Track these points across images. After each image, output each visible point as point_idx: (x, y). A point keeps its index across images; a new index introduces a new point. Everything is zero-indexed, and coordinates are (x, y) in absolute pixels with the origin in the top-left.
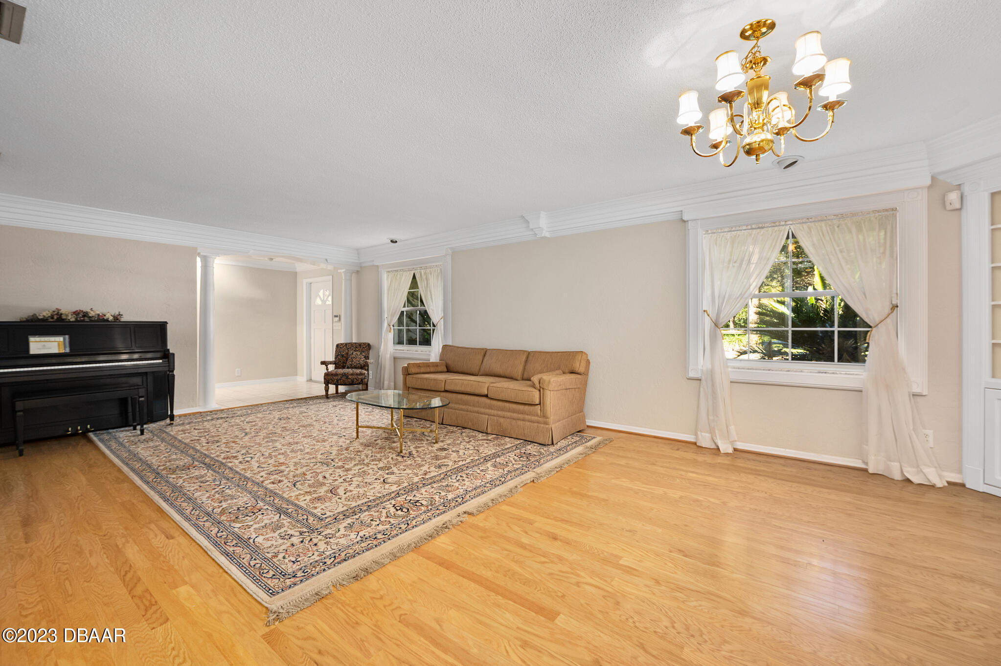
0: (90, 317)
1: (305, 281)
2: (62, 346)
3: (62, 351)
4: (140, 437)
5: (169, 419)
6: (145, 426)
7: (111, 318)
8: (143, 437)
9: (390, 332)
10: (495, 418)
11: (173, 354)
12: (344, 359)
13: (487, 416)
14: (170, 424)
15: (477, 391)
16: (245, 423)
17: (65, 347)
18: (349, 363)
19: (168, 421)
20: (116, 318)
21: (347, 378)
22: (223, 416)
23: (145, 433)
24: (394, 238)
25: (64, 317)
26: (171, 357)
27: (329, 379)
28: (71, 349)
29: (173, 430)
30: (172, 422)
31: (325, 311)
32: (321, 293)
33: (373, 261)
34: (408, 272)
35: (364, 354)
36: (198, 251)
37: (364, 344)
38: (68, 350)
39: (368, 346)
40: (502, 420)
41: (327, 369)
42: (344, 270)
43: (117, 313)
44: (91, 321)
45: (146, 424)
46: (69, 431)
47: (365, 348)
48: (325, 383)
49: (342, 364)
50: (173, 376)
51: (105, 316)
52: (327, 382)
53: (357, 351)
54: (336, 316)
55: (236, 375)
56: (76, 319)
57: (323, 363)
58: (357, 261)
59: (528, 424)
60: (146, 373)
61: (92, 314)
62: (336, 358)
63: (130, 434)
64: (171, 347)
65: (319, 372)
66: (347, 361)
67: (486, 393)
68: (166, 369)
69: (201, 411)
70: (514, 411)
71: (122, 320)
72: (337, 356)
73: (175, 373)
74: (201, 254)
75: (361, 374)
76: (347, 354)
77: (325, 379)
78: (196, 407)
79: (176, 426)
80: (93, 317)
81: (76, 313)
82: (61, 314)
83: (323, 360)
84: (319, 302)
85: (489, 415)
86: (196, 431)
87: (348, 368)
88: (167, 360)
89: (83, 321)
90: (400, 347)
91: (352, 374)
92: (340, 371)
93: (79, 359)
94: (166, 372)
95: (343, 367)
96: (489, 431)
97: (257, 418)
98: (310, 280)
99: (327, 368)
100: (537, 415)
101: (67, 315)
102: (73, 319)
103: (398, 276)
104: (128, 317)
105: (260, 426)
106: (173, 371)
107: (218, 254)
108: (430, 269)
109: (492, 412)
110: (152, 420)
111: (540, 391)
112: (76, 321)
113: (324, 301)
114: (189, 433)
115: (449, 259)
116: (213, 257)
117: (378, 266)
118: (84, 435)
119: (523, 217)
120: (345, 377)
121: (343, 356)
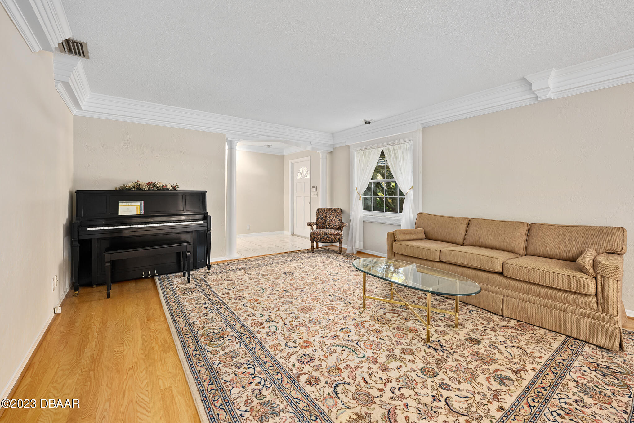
0: (157, 187)
1: (290, 162)
2: (139, 210)
3: (139, 213)
4: (187, 285)
5: (206, 267)
6: (191, 273)
7: (171, 188)
8: (189, 285)
9: (360, 200)
10: (515, 300)
11: (210, 217)
12: (323, 221)
13: (501, 297)
14: (207, 273)
15: (487, 267)
16: (260, 276)
17: (141, 210)
18: (327, 225)
19: (206, 268)
20: (174, 188)
21: (328, 237)
22: (243, 267)
23: (191, 281)
24: (368, 119)
25: (141, 187)
26: (208, 219)
27: (314, 238)
28: (144, 212)
29: (210, 279)
30: (209, 271)
31: (304, 183)
32: (301, 170)
33: (345, 142)
34: (377, 149)
35: (338, 218)
36: (226, 137)
37: (338, 209)
38: (143, 213)
39: (341, 211)
40: (525, 305)
41: (312, 230)
42: (322, 151)
43: (175, 185)
44: (158, 190)
45: (192, 270)
46: (143, 275)
47: (339, 212)
48: (311, 240)
49: (322, 225)
50: (210, 234)
51: (167, 186)
52: (313, 240)
53: (333, 215)
54: (313, 187)
55: (247, 229)
56: (149, 189)
57: (309, 224)
58: (332, 143)
59: (571, 317)
60: (193, 231)
61: (159, 185)
62: (317, 220)
63: (181, 281)
64: (210, 210)
65: (308, 231)
66: (326, 222)
67: (501, 270)
68: (205, 228)
69: (227, 259)
70: (546, 297)
71: (178, 189)
72: (318, 218)
73: (211, 231)
74: (229, 139)
75: (339, 234)
76: (326, 217)
77: (311, 237)
78: (224, 256)
79: (212, 274)
80: (159, 187)
81: (149, 184)
82: (140, 185)
83: (310, 222)
84: (299, 176)
85: (503, 295)
86: (226, 282)
87: (327, 228)
88: (206, 221)
89: (153, 190)
90: (367, 213)
91: (332, 234)
92: (323, 231)
93: (149, 219)
94: (205, 231)
95: (323, 228)
96: (506, 314)
97: (268, 270)
98: (293, 161)
99: (312, 228)
100: (592, 309)
101: (143, 186)
102: (147, 189)
103: (367, 153)
104: (181, 188)
105: (272, 281)
106: (210, 230)
107: (239, 140)
108: (398, 145)
109: (510, 293)
110: (196, 268)
111: (596, 279)
112: (149, 190)
113: (303, 176)
114: (221, 284)
115: (420, 134)
116: (236, 141)
117: (348, 146)
118: (153, 277)
119: (524, 79)
120: (326, 236)
121: (322, 218)
